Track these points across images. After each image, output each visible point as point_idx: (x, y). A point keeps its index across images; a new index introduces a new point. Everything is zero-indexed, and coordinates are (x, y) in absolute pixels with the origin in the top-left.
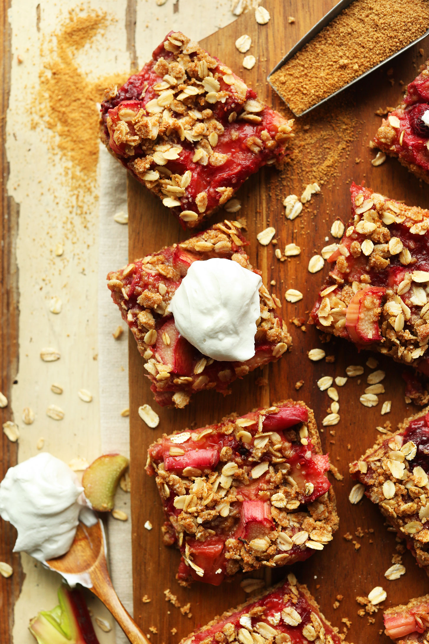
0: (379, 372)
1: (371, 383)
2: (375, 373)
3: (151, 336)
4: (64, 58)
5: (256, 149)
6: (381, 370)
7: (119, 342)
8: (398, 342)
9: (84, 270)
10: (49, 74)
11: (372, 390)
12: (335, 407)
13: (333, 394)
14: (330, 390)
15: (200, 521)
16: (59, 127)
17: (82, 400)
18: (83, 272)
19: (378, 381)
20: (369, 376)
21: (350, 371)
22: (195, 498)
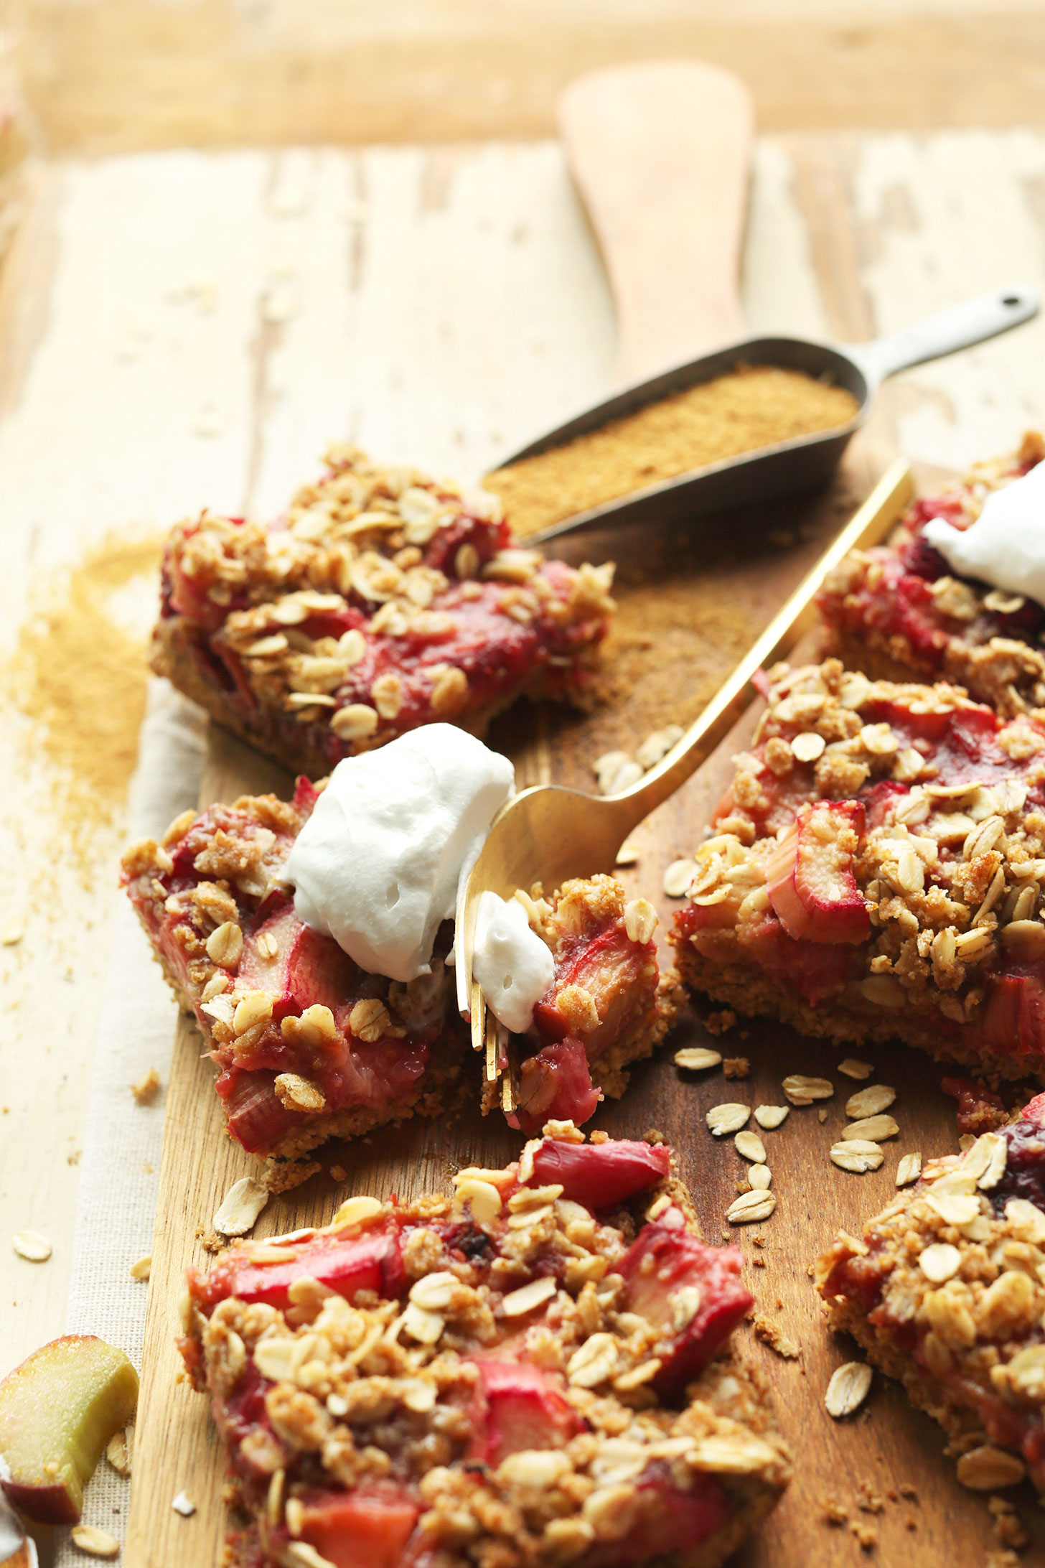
0: (878, 1088)
1: (857, 1114)
2: (867, 1091)
3: (227, 940)
4: (80, 600)
5: (523, 614)
6: (883, 1083)
7: (145, 1109)
8: (913, 919)
9: (70, 972)
10: (42, 630)
11: (863, 1129)
12: (759, 1175)
13: (750, 1145)
14: (742, 1137)
15: (338, 1406)
16: (52, 713)
17: (22, 1257)
18: (69, 977)
19: (876, 1109)
20: (851, 1100)
21: (793, 1086)
22: (325, 1346)
